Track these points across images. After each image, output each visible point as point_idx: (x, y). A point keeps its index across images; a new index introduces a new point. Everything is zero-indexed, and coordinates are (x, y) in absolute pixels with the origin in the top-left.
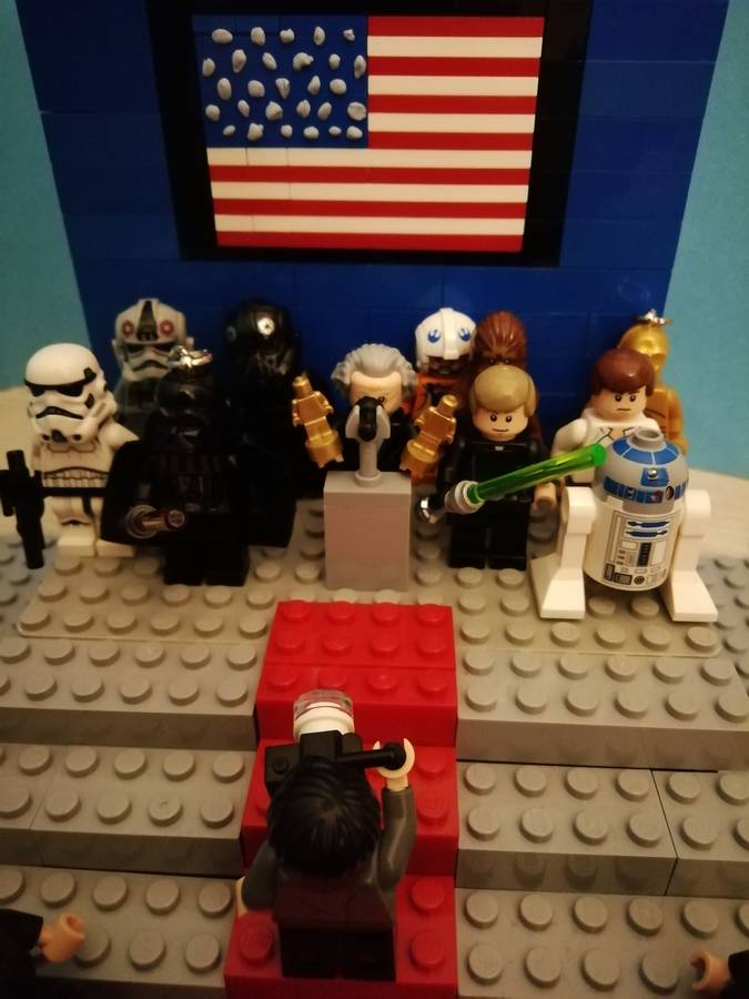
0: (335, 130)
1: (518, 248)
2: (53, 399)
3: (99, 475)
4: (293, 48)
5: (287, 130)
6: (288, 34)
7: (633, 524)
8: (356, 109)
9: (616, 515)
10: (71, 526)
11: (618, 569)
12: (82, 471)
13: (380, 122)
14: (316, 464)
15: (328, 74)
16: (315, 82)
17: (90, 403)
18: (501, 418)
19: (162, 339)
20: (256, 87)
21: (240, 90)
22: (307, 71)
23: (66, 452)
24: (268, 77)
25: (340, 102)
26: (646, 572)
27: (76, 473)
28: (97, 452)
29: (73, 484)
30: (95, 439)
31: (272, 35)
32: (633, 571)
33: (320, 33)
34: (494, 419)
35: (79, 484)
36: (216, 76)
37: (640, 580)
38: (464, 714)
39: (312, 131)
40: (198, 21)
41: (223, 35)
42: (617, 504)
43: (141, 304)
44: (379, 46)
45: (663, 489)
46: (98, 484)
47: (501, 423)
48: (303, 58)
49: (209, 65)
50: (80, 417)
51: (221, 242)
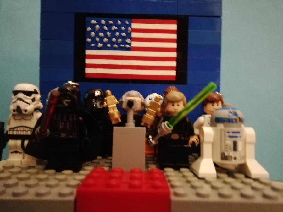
0: (122, 45)
2: (21, 95)
3: (30, 129)
4: (112, 25)
5: (109, 45)
6: (111, 22)
7: (228, 132)
8: (128, 41)
10: (14, 153)
11: (226, 154)
12: (24, 128)
13: (134, 44)
15: (121, 31)
16: (117, 34)
17: (33, 100)
18: (176, 105)
20: (101, 34)
21: (97, 35)
22: (115, 31)
23: (20, 120)
24: (105, 32)
25: (124, 38)
26: (236, 154)
27: (22, 129)
28: (32, 120)
29: (20, 133)
30: (31, 114)
31: (107, 22)
32: (232, 154)
33: (119, 22)
34: (173, 105)
35: (22, 133)
36: (90, 32)
37: (235, 159)
38: (173, 198)
39: (116, 46)
40: (88, 19)
41: (94, 22)
42: (221, 126)
44: (135, 26)
46: (29, 133)
47: (176, 107)
48: (114, 28)
49: (89, 29)
50: (29, 104)
51: (86, 76)
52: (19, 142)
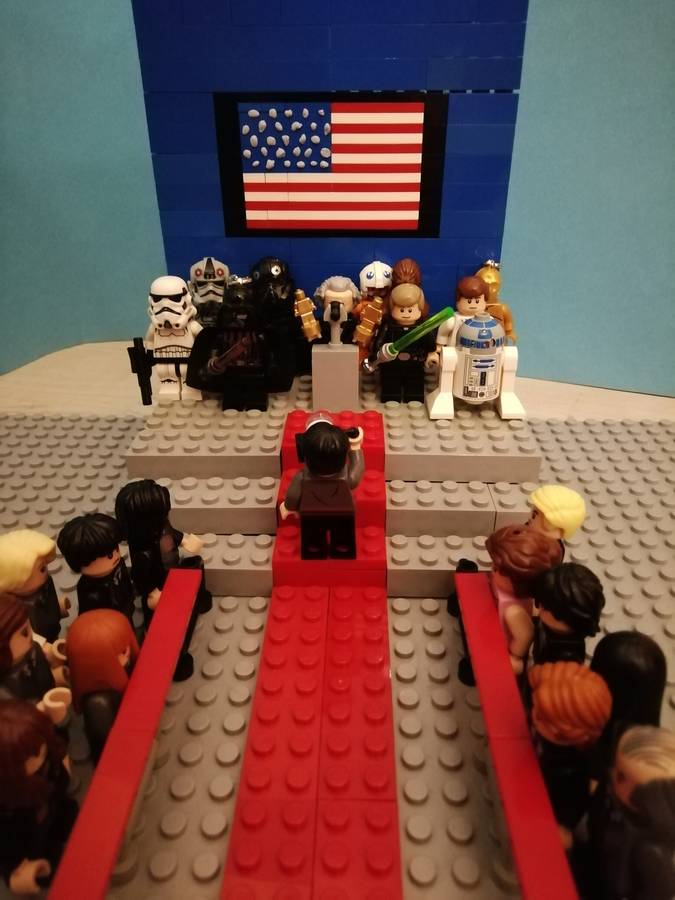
0: (314, 163)
1: (415, 227)
2: (166, 303)
3: (186, 350)
4: (291, 119)
5: (287, 163)
6: (289, 112)
7: (475, 361)
8: (325, 152)
9: (466, 357)
10: (167, 383)
11: (470, 389)
12: (177, 348)
13: (338, 159)
14: (306, 339)
15: (310, 133)
16: (303, 137)
17: (184, 307)
18: (406, 310)
19: (218, 279)
20: (271, 140)
21: (262, 142)
22: (299, 132)
23: (169, 336)
24: (278, 134)
25: (317, 148)
26: (484, 389)
27: (173, 349)
28: (186, 336)
29: (171, 355)
30: (186, 328)
31: (280, 113)
32: (478, 389)
33: (306, 112)
34: (402, 311)
35: (174, 356)
36: (249, 135)
37: (482, 395)
39: (301, 164)
40: (241, 106)
41: (254, 113)
42: (467, 351)
43: (206, 259)
44: (337, 118)
45: (489, 340)
46: (185, 355)
47: (406, 313)
48: (297, 125)
49: (246, 129)
50: (179, 314)
51: (249, 226)
52: (172, 367)
